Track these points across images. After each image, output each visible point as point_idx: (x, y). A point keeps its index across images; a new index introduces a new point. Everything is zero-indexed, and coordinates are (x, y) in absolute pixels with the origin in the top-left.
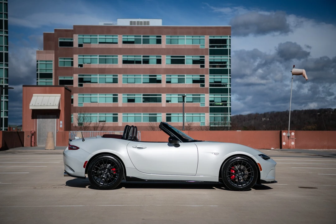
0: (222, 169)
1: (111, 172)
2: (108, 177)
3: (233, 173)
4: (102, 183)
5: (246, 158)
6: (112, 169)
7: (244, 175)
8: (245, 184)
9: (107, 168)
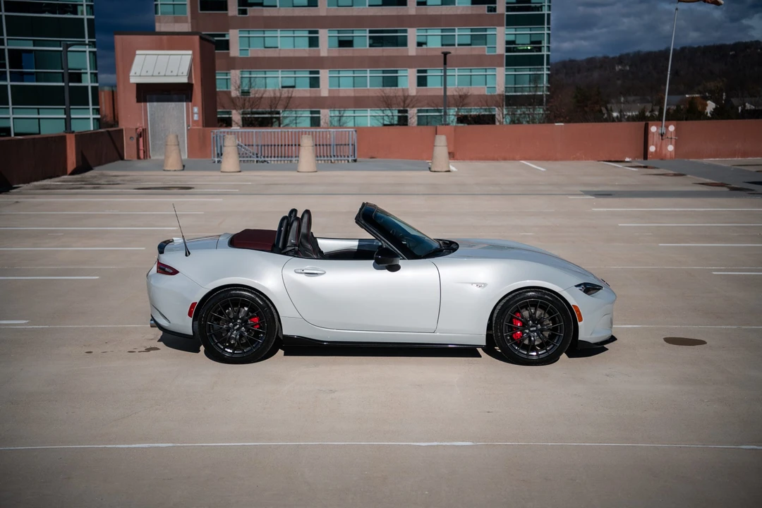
0: (494, 319)
1: (249, 326)
2: (241, 336)
3: (518, 329)
4: (229, 351)
5: (548, 295)
6: (250, 318)
7: (542, 331)
8: (545, 351)
9: (240, 319)
